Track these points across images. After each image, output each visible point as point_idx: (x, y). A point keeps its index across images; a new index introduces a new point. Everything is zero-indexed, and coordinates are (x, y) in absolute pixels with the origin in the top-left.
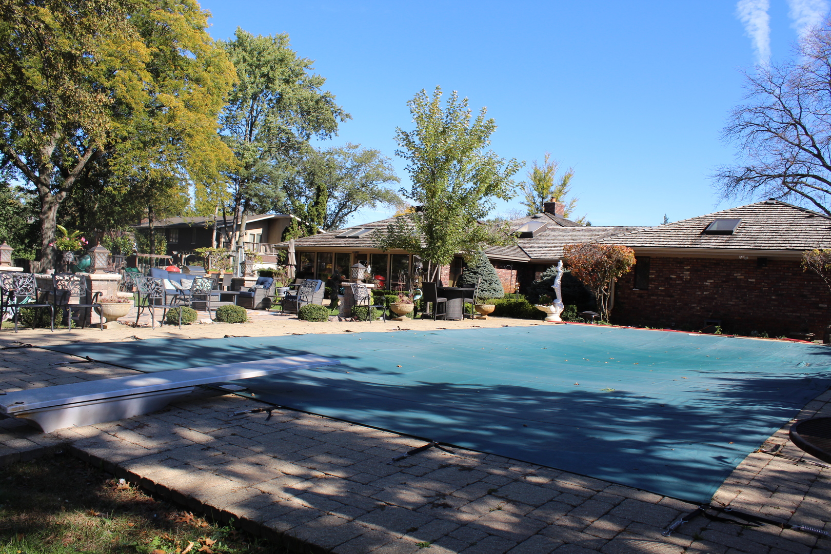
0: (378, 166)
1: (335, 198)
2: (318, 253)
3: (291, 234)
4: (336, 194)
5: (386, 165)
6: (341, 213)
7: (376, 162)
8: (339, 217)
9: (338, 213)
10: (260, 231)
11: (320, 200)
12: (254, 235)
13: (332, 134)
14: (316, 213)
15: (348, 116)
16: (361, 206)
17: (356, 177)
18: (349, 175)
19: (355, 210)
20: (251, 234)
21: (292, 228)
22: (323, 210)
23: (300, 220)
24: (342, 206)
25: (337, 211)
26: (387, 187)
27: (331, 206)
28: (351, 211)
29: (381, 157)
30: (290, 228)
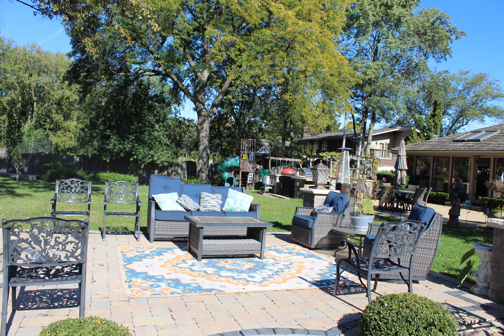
0: (487, 87)
1: (450, 115)
2: (434, 157)
3: (411, 142)
4: (450, 112)
5: (494, 86)
6: (454, 127)
7: (485, 84)
8: (452, 130)
9: (451, 127)
10: (388, 141)
11: (437, 113)
12: (383, 144)
13: (447, 56)
14: (433, 124)
15: (462, 33)
16: (471, 121)
17: (468, 97)
18: (462, 95)
19: (467, 124)
20: (380, 144)
21: (412, 137)
22: (439, 121)
23: (419, 131)
24: (454, 122)
25: (450, 126)
26: (494, 105)
27: (446, 121)
28: (463, 125)
29: (490, 80)
30: (410, 137)
